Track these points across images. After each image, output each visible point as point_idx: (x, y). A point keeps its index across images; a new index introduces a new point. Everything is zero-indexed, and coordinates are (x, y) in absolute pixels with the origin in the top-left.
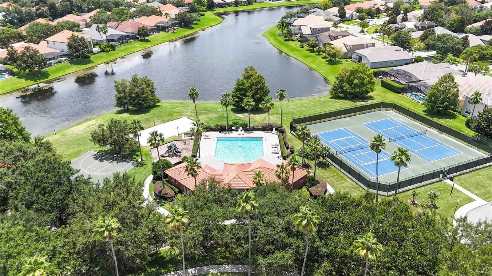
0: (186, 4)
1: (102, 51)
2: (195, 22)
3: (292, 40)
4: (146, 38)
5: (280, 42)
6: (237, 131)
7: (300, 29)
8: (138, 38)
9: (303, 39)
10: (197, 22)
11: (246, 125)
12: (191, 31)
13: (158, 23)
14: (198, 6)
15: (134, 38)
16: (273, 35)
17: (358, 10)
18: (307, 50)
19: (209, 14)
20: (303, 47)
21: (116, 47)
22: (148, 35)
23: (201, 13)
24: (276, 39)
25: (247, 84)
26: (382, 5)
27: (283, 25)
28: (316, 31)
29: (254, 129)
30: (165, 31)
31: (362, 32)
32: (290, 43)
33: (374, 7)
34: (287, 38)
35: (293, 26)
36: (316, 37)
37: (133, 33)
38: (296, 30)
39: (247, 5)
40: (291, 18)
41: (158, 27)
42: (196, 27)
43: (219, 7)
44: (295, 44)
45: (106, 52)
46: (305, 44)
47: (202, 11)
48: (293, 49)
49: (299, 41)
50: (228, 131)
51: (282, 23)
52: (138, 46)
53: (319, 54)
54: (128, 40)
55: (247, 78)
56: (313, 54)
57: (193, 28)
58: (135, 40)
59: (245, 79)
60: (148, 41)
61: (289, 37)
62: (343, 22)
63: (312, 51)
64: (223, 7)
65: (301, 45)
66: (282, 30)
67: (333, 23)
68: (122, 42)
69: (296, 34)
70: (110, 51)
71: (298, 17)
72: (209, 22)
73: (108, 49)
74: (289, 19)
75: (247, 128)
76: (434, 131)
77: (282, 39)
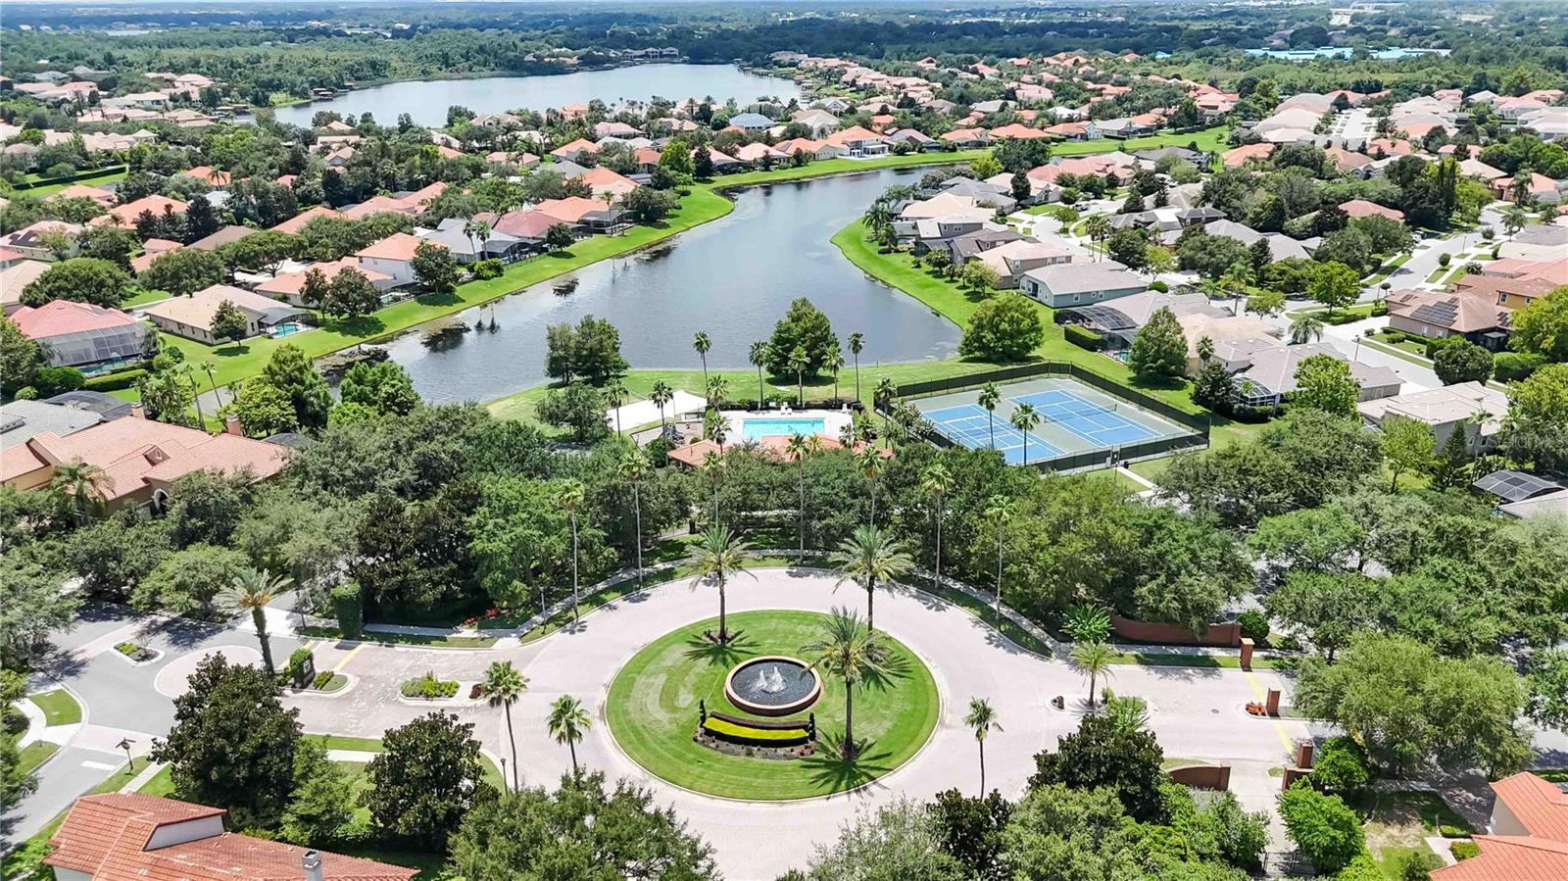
0: (641, 168)
1: (478, 277)
2: (670, 212)
3: (897, 251)
4: (565, 249)
5: (870, 256)
6: (779, 409)
7: (915, 227)
8: (546, 250)
9: (921, 248)
10: (675, 212)
11: (795, 399)
12: (662, 234)
13: (588, 214)
14: (674, 172)
15: (539, 249)
16: (854, 239)
17: (1063, 181)
18: (928, 273)
19: (700, 191)
20: (919, 266)
21: (505, 268)
22: (569, 242)
23: (680, 188)
24: (862, 249)
25: (796, 330)
26: (1125, 167)
27: (877, 217)
28: (950, 232)
29: (809, 406)
30: (603, 232)
31: (1065, 231)
32: (892, 257)
33: (1104, 171)
34: (887, 247)
35: (901, 219)
36: (948, 243)
37: (534, 238)
38: (906, 228)
39: (794, 167)
40: (899, 200)
41: (587, 223)
42: (674, 224)
43: (725, 173)
44: (902, 260)
45: (484, 279)
46: (923, 259)
47: (684, 184)
48: (897, 272)
49: (912, 253)
50: (762, 409)
51: (875, 213)
52: (548, 265)
53: (952, 281)
54: (527, 253)
55: (796, 320)
56: (939, 281)
57: (665, 226)
58: (539, 253)
59: (793, 321)
60: (569, 256)
61: (889, 243)
62: (1024, 207)
63: (938, 275)
64: (734, 172)
65: (914, 262)
66: (876, 229)
67: (993, 211)
68: (515, 258)
69: (904, 237)
70: (493, 276)
71: (916, 198)
72: (702, 212)
73: (490, 273)
74: (892, 203)
75: (795, 405)
76: (1132, 407)
77: (876, 247)
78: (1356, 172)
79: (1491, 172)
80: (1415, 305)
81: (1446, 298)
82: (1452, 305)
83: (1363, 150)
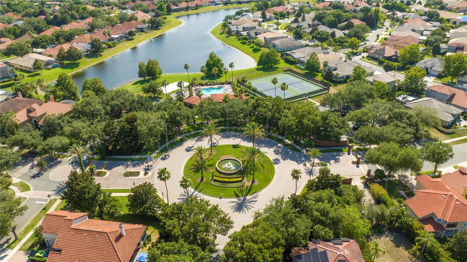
1: (109, 47)
3: (232, 35)
4: (133, 37)
7: (237, 28)
8: (128, 37)
9: (239, 34)
10: (163, 24)
11: (214, 82)
14: (161, 12)
15: (126, 38)
17: (275, 13)
19: (169, 17)
20: (239, 40)
21: (117, 44)
22: (134, 35)
25: (212, 62)
26: (291, 9)
28: (247, 29)
29: (219, 84)
30: (144, 31)
31: (277, 29)
32: (231, 37)
33: (285, 10)
35: (232, 25)
36: (247, 33)
37: (124, 34)
39: (195, 9)
41: (138, 29)
43: (176, 12)
44: (234, 38)
45: (111, 48)
47: (164, 15)
49: (237, 36)
50: (205, 85)
53: (249, 45)
54: (122, 39)
57: (162, 29)
60: (135, 39)
61: (229, 33)
62: (265, 21)
64: (178, 11)
67: (258, 23)
68: (119, 41)
69: (234, 31)
73: (112, 46)
75: (214, 84)
78: (351, 10)
79: (385, 11)
80: (374, 50)
81: (382, 47)
82: (384, 49)
83: (352, 4)
